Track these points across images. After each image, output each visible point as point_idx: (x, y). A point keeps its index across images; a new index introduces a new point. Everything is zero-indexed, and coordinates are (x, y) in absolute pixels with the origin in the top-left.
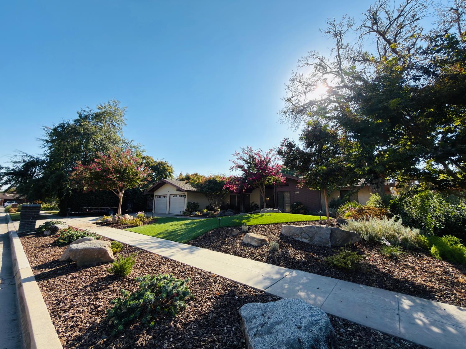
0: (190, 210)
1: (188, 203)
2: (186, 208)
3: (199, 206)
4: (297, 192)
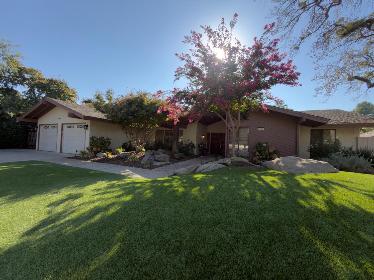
0: (95, 149)
1: (92, 138)
2: (88, 145)
3: (110, 142)
4: (261, 128)
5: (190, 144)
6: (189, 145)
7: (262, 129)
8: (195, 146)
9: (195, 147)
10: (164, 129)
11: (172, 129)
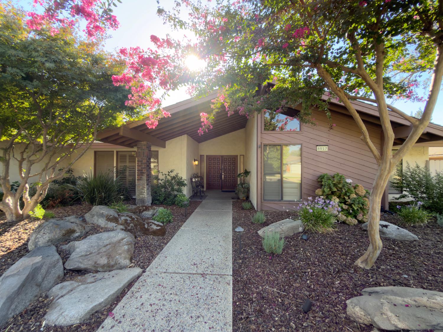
4: (322, 147)
5: (174, 178)
6: (172, 180)
7: (325, 149)
8: (186, 182)
9: (184, 185)
10: (115, 148)
11: (135, 149)
